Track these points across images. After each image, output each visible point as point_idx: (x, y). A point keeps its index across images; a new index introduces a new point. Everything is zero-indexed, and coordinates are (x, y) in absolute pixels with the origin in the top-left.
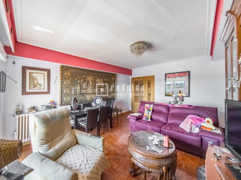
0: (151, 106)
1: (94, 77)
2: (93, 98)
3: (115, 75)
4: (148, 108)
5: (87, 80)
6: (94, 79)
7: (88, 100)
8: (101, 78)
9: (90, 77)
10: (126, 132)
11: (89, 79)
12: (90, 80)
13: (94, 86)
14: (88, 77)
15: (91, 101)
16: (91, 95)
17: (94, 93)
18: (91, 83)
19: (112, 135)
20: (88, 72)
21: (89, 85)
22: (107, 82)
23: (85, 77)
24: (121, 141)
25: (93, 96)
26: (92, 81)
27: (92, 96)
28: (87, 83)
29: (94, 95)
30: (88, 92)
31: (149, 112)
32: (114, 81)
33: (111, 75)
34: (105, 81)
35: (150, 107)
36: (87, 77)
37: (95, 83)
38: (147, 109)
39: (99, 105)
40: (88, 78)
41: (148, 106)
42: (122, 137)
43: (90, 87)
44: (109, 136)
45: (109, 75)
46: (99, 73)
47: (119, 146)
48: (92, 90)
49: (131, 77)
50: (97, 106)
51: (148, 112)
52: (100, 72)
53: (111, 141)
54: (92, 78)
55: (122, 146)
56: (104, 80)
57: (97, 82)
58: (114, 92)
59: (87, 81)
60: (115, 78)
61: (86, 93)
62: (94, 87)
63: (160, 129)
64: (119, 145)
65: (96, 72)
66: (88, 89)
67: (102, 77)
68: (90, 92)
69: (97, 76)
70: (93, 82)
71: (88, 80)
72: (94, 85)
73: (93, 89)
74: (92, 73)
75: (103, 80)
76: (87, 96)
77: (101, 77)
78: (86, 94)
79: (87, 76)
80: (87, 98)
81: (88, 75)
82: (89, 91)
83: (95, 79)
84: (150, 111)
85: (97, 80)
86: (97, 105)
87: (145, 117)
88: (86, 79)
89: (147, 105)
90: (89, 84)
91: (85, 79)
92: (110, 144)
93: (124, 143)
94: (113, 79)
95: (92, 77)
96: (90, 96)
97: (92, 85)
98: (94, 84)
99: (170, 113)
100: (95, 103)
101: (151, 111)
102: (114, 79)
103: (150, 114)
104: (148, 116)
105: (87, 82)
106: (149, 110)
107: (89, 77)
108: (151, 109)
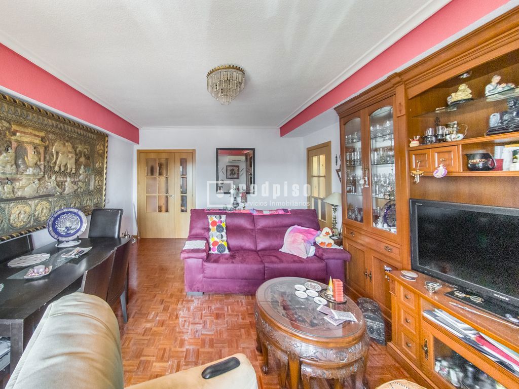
0: (222, 219)
1: (42, 134)
2: (36, 213)
3: (105, 139)
4: (218, 224)
5: (17, 141)
6: (42, 140)
7: (19, 225)
8: (67, 141)
9: (30, 130)
10: (178, 301)
11: (25, 139)
12: (30, 143)
13: (45, 166)
14: (21, 129)
15: (30, 228)
16: (32, 203)
17: (41, 197)
18: (31, 157)
19: (148, 325)
20: (19, 110)
21: (24, 163)
22: (85, 156)
23: (9, 129)
24: (189, 331)
25: (39, 206)
26: (35, 148)
27: (33, 207)
28: (16, 157)
29: (44, 203)
30: (19, 194)
31: (222, 233)
32: (101, 156)
33: (95, 137)
34: (80, 152)
35: (221, 222)
36: (17, 131)
37: (48, 158)
38: (215, 227)
39: (71, 238)
40: (18, 134)
41: (217, 220)
42: (180, 320)
43: (30, 171)
44: (143, 335)
45: (90, 135)
46: (61, 122)
47: (200, 350)
48: (36, 182)
49: (136, 147)
50: (62, 242)
51: (218, 233)
52: (64, 121)
53: (165, 349)
54: (38, 136)
55: (207, 346)
56: (77, 148)
57: (53, 156)
58: (102, 188)
59: (14, 145)
60: (104, 146)
61: (11, 196)
62: (44, 173)
63: (263, 265)
64: (199, 347)
65: (53, 116)
66: (19, 180)
67: (71, 138)
68: (28, 191)
69: (54, 133)
70: (39, 153)
71: (20, 144)
72: (42, 163)
73: (39, 180)
74: (35, 119)
75: (73, 147)
76: (13, 211)
77: (67, 138)
78: (8, 200)
79: (14, 127)
80: (12, 218)
81: (20, 124)
82: (23, 188)
83: (47, 143)
84: (224, 229)
85: (53, 146)
86: (61, 239)
87: (216, 247)
88: (13, 138)
89: (212, 219)
90: (24, 159)
91: (5, 135)
92: (171, 360)
93: (202, 334)
94: (99, 147)
95: (37, 133)
96: (27, 209)
97: (36, 164)
98: (45, 161)
99: (258, 228)
100: (53, 234)
101: (225, 231)
102: (102, 147)
103: (225, 238)
104: (223, 243)
105: (16, 152)
106: (220, 229)
107: (25, 133)
108: (224, 225)
